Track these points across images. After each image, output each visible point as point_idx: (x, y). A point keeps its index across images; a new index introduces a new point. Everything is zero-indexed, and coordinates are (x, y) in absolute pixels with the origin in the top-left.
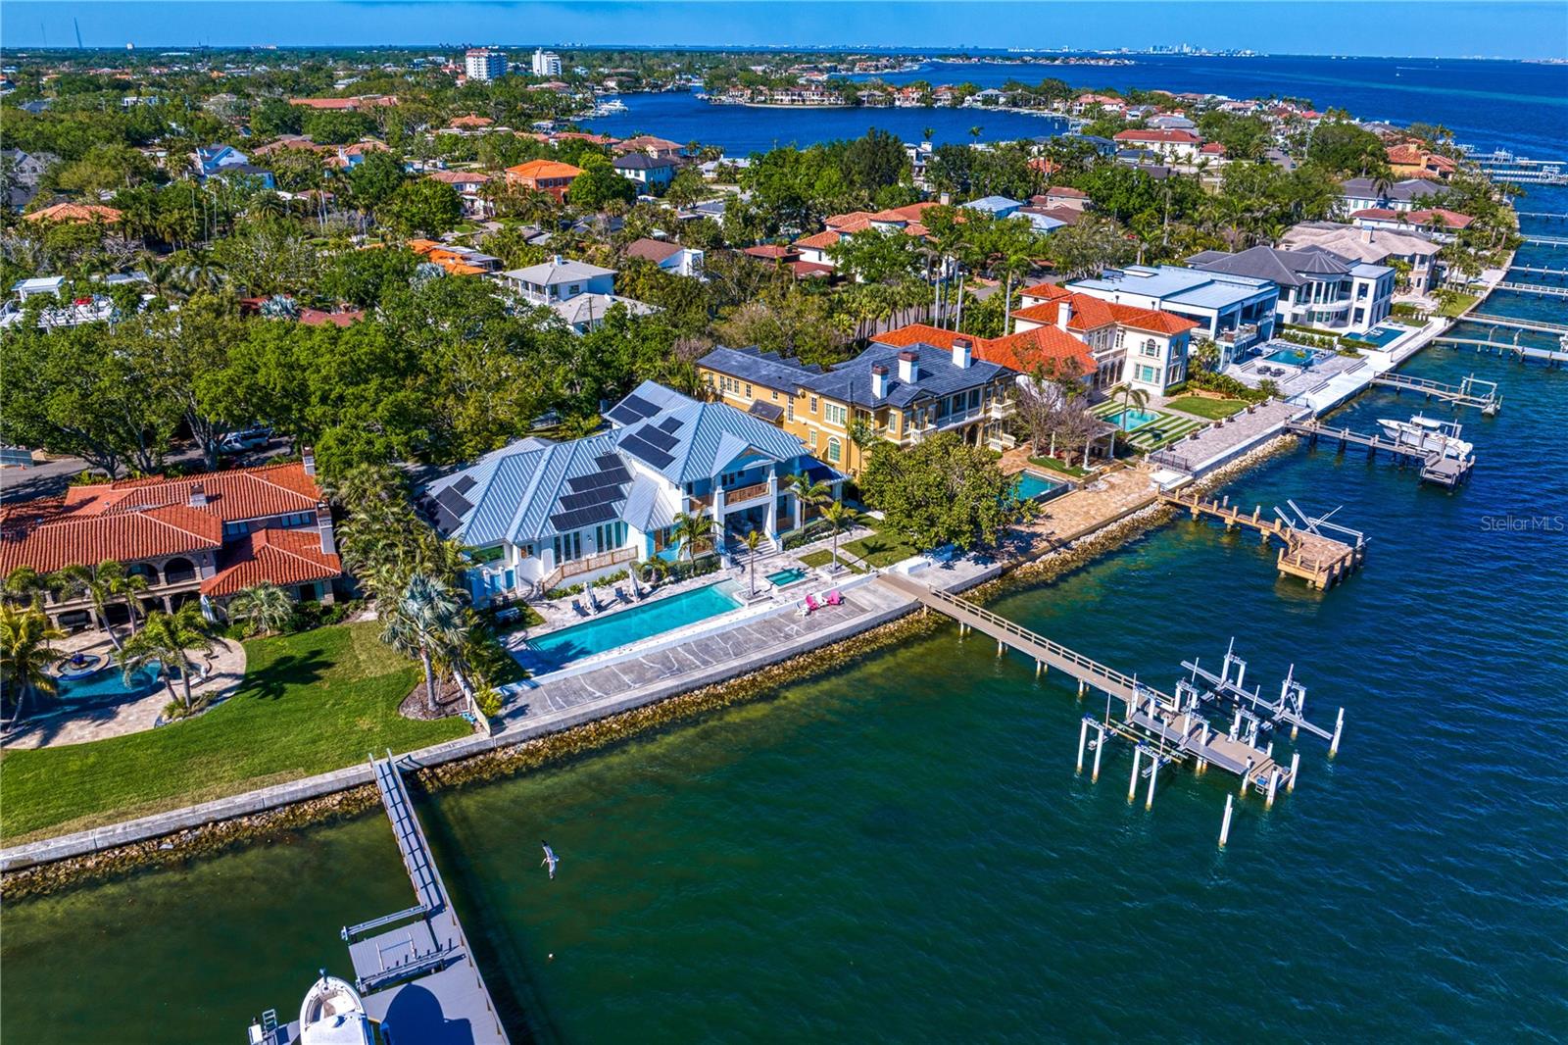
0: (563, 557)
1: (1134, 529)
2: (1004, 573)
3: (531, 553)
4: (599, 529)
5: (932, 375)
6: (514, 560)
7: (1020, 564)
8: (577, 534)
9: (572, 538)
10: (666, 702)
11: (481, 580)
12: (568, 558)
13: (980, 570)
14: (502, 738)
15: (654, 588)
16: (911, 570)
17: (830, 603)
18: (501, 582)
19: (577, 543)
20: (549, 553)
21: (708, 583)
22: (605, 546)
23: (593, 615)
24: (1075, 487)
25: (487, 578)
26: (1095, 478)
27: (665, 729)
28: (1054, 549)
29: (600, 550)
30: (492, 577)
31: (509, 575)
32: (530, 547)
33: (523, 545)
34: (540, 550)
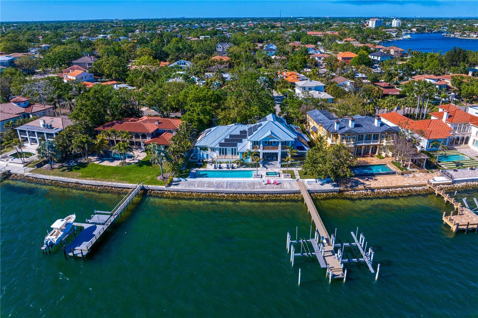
0: (222, 154)
1: (408, 192)
2: (340, 192)
3: (213, 151)
4: (232, 149)
5: (362, 126)
6: (209, 152)
7: (348, 191)
8: (226, 149)
9: (224, 149)
10: (211, 193)
11: (200, 154)
12: (223, 154)
13: (332, 188)
14: (168, 189)
15: (238, 167)
16: (308, 182)
17: (274, 184)
18: (205, 156)
19: (226, 151)
20: (218, 152)
21: (252, 170)
22: (234, 154)
23: (218, 169)
24: (397, 174)
25: (201, 154)
26: (410, 173)
27: (204, 199)
28: (366, 190)
29: (232, 154)
30: (203, 154)
31: (207, 155)
32: (213, 149)
33: (211, 148)
34: (215, 150)
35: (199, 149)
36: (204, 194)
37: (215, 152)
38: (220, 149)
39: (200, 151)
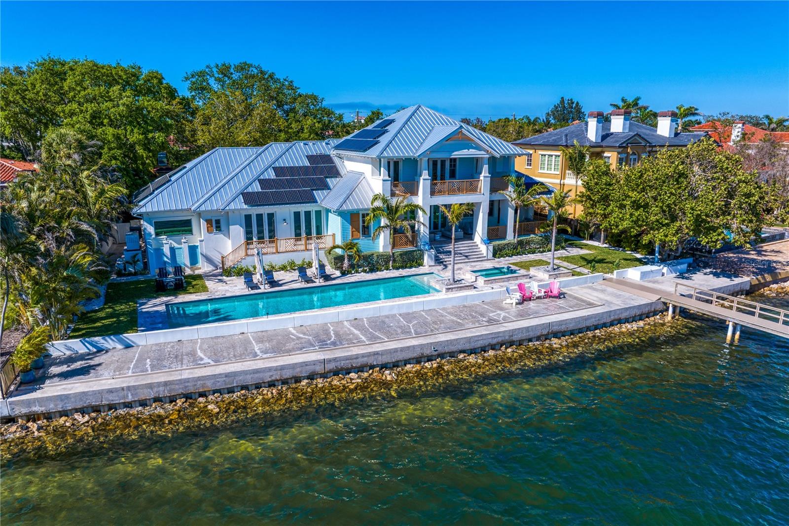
0: (255, 239)
3: (218, 228)
4: (297, 215)
6: (200, 235)
7: (767, 285)
8: (271, 216)
9: (265, 218)
10: (304, 382)
11: (159, 252)
12: (261, 238)
13: (726, 282)
15: (343, 274)
17: (547, 296)
18: (184, 259)
19: (271, 224)
20: (238, 231)
22: (304, 235)
23: (265, 289)
25: (166, 250)
29: (298, 235)
30: (173, 250)
31: (193, 250)
32: (218, 222)
33: (209, 218)
34: (228, 225)
35: (151, 229)
36: (269, 393)
37: (228, 235)
38: (248, 218)
39: (154, 236)
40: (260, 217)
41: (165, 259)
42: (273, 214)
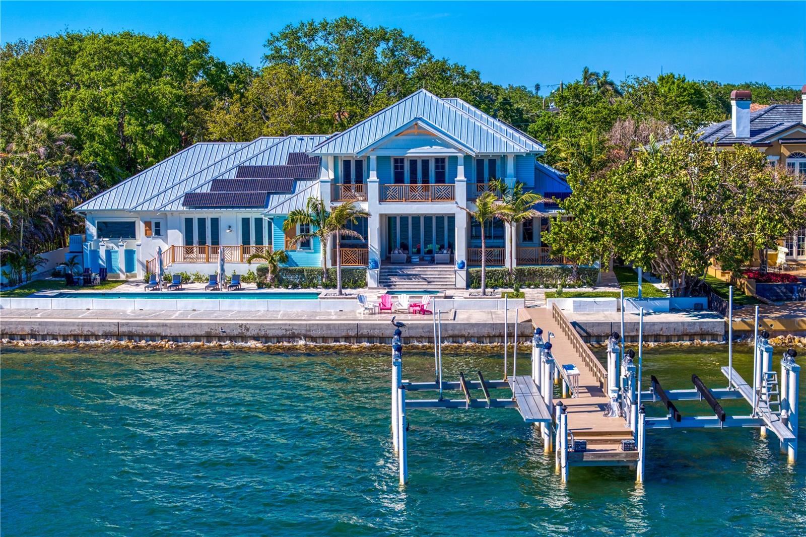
6: (139, 239)
9: (209, 224)
16: (579, 304)
18: (119, 262)
22: (253, 244)
23: (164, 291)
31: (130, 254)
33: (149, 220)
34: (167, 229)
35: (93, 230)
37: (166, 238)
38: (189, 221)
39: (95, 238)
40: (202, 221)
41: (101, 262)
42: (217, 219)
